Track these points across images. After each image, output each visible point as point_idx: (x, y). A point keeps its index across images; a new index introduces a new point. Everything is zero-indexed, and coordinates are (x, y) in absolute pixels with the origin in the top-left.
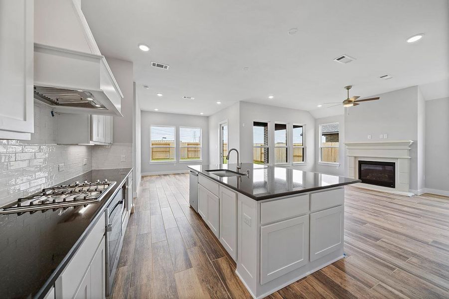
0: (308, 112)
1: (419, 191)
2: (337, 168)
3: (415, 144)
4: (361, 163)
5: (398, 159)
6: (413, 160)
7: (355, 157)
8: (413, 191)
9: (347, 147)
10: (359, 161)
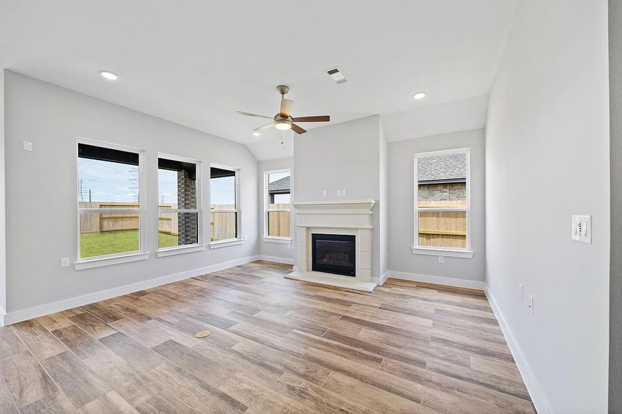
0: (244, 145)
1: (381, 279)
2: (289, 246)
3: (377, 205)
4: (315, 237)
5: (358, 229)
6: (374, 231)
7: (308, 228)
8: (376, 279)
9: (297, 211)
10: (313, 234)
